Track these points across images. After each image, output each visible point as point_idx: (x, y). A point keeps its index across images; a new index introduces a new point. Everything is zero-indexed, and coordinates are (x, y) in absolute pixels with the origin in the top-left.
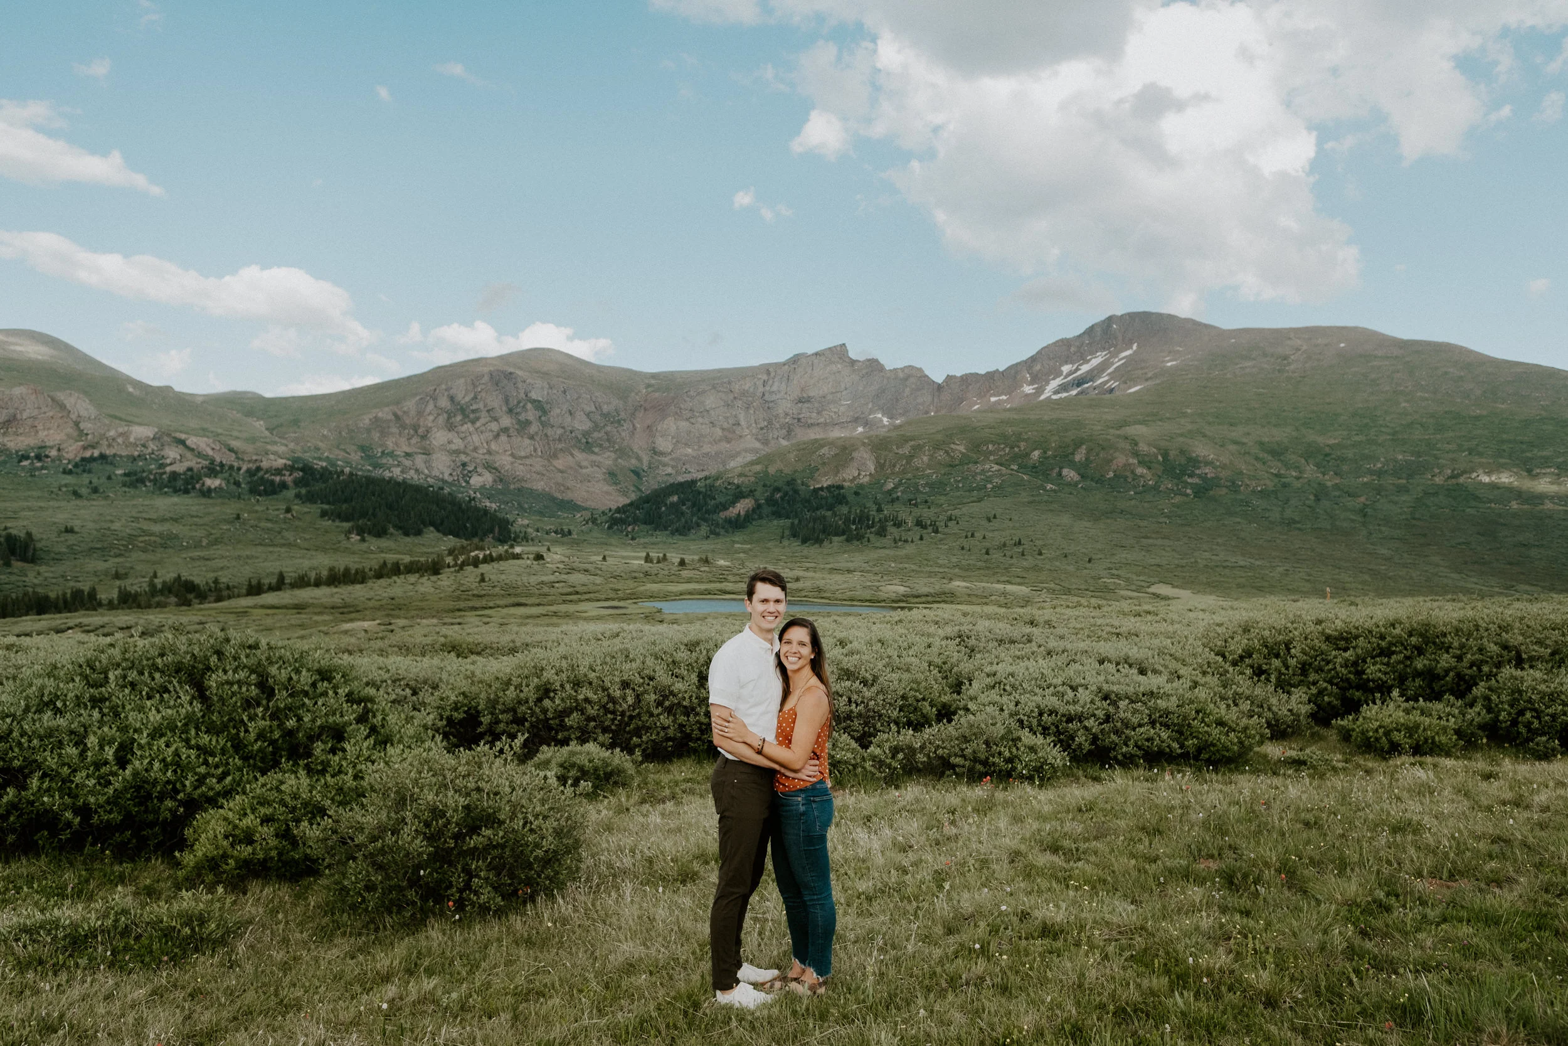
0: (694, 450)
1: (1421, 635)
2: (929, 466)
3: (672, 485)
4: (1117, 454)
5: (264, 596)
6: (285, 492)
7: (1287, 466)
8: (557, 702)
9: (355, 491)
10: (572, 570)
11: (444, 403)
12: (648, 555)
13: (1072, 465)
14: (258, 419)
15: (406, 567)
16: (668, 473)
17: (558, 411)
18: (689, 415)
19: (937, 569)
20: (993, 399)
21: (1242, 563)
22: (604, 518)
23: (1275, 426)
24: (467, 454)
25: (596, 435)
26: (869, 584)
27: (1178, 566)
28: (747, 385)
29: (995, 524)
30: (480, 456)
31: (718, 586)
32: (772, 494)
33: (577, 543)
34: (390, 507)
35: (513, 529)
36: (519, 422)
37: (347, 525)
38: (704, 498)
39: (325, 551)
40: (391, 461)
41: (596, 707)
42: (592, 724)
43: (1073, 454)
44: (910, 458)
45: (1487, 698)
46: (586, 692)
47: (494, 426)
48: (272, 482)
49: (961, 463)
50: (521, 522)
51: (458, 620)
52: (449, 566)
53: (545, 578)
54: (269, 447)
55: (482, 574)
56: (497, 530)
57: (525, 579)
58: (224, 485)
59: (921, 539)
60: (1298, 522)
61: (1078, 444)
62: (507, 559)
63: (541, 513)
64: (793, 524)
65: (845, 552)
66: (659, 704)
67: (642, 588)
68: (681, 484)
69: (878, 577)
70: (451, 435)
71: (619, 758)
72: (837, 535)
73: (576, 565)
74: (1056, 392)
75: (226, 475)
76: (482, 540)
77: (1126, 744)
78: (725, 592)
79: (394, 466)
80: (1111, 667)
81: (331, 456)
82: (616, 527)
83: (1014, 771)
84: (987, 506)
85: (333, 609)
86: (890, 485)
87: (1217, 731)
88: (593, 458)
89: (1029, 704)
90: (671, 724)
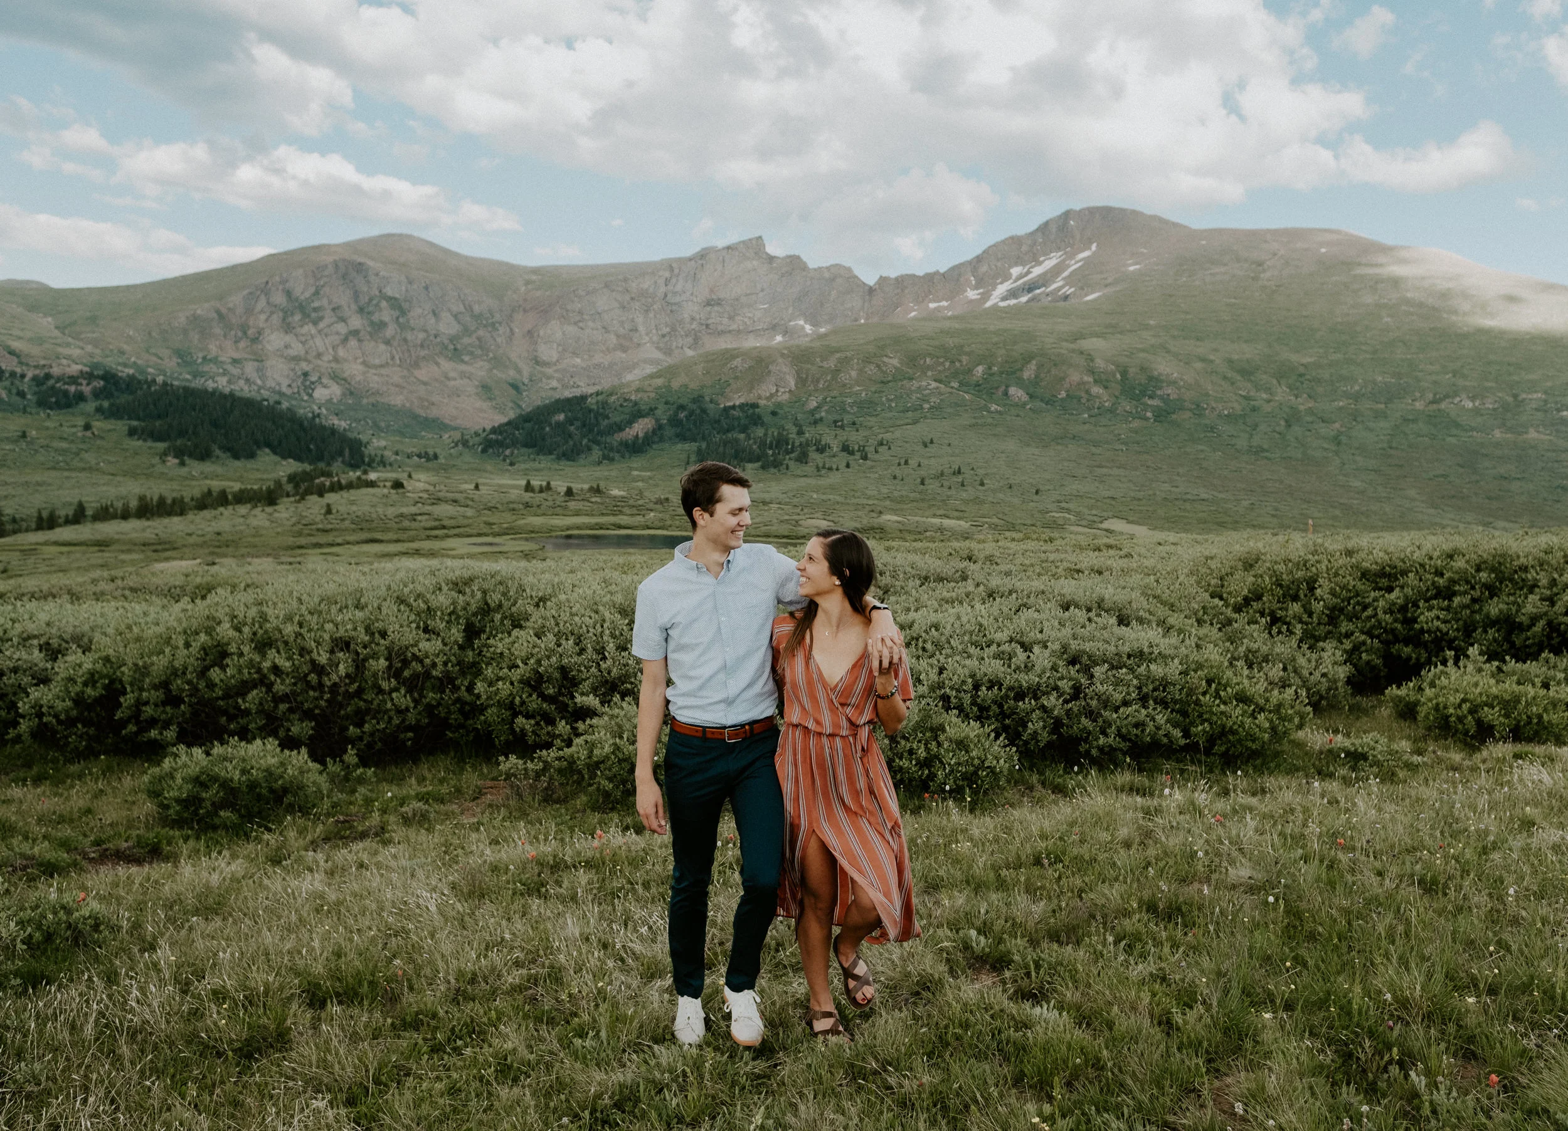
0: (583, 359)
1: (1493, 570)
3: (558, 401)
4: (1070, 371)
5: (58, 530)
6: (82, 405)
7: (1257, 387)
8: (230, 672)
9: (171, 404)
10: (438, 500)
11: (279, 299)
12: (528, 483)
13: (1020, 383)
14: (45, 315)
15: (235, 495)
16: (553, 388)
17: (420, 311)
18: (578, 318)
19: (865, 501)
20: (932, 305)
21: (1205, 496)
22: (477, 440)
23: (1246, 341)
24: (309, 362)
25: (466, 340)
26: (787, 517)
27: (1134, 498)
28: (647, 283)
29: (932, 449)
30: (325, 364)
32: (676, 414)
33: (445, 468)
34: (215, 424)
35: (366, 452)
36: (372, 323)
37: (161, 446)
38: (596, 418)
39: (134, 476)
40: (215, 369)
41: (290, 681)
43: (1021, 370)
44: (837, 372)
47: (342, 328)
48: (66, 393)
49: (895, 379)
50: (377, 444)
51: (298, 559)
52: (288, 495)
53: (404, 510)
54: (60, 350)
55: (328, 505)
56: (347, 452)
57: (380, 510)
59: (848, 466)
60: (1267, 451)
61: (1027, 359)
62: (358, 487)
63: (402, 434)
64: (699, 448)
66: (393, 674)
67: (522, 522)
68: (568, 401)
69: (798, 510)
70: (289, 338)
72: (750, 461)
73: (441, 495)
74: (1004, 299)
75: (7, 383)
76: (329, 464)
77: (1104, 733)
78: (620, 527)
79: (219, 375)
80: (1080, 615)
81: (139, 362)
82: (491, 450)
83: (932, 780)
84: (924, 429)
85: (144, 545)
86: (813, 404)
87: (1238, 711)
88: (463, 367)
89: (960, 670)
90: (412, 705)
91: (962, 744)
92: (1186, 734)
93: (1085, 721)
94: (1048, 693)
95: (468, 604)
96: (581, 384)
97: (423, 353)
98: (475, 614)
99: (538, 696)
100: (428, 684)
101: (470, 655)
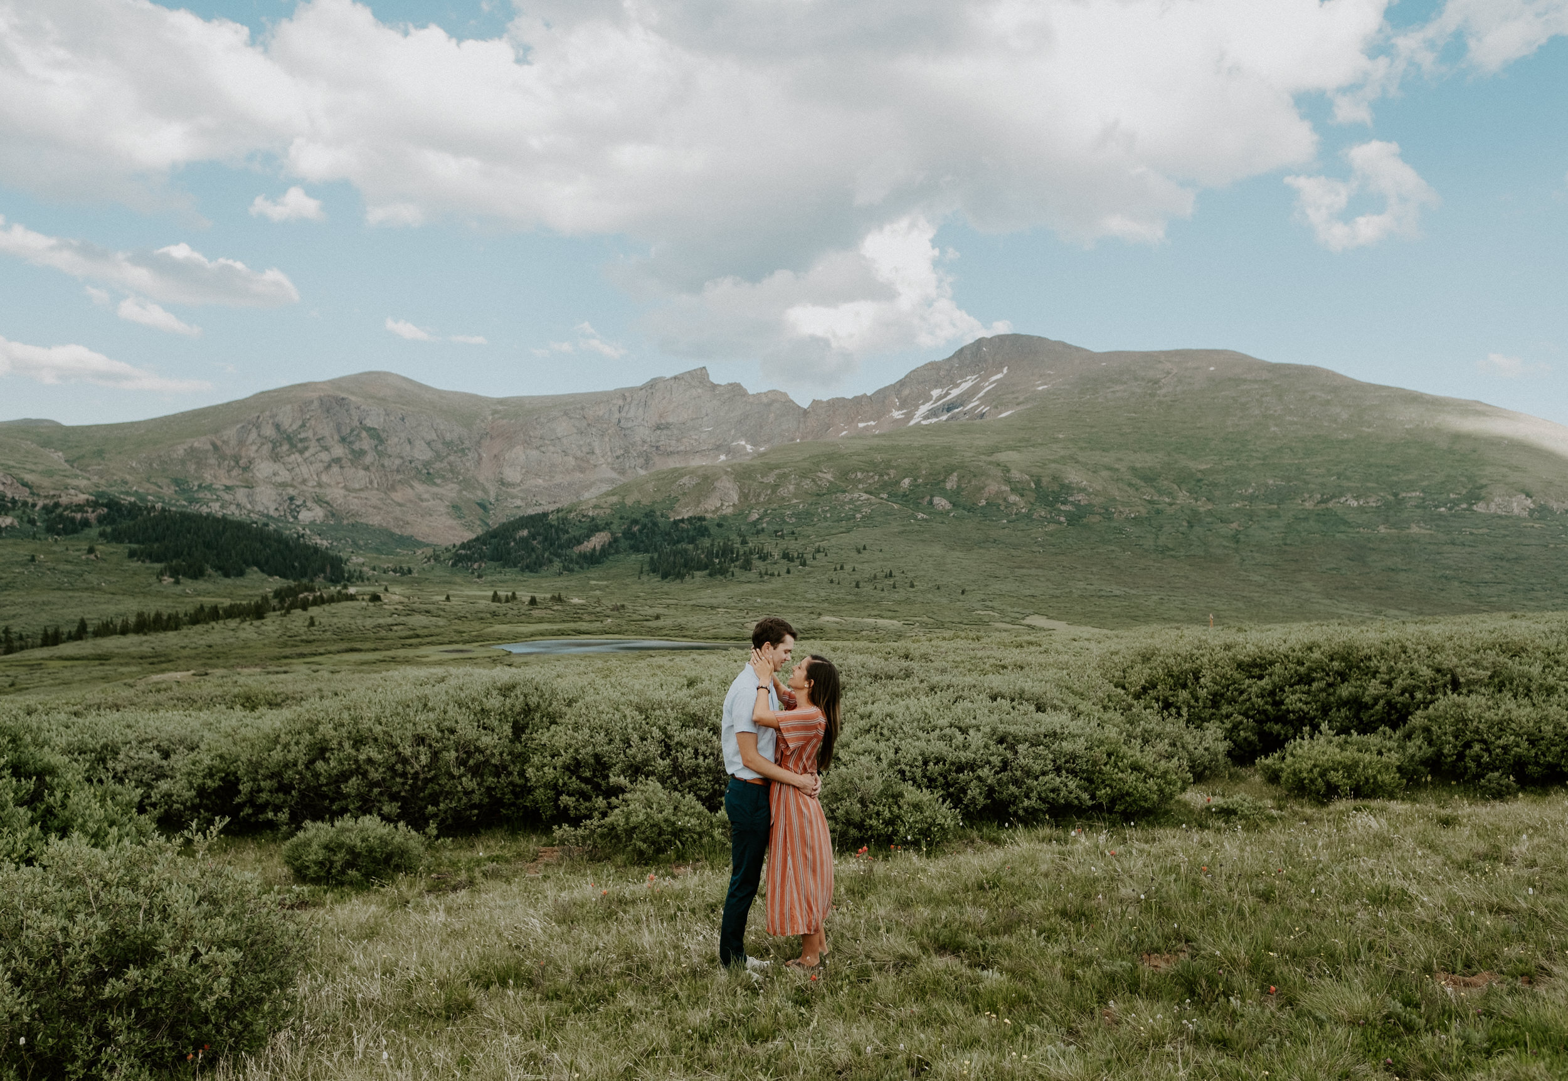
0: (544, 480)
2: (796, 496)
3: (522, 518)
4: (989, 481)
5: (61, 646)
6: (87, 531)
7: (1160, 492)
8: (332, 764)
9: (168, 529)
10: (412, 611)
11: (269, 431)
12: (495, 593)
13: (944, 493)
14: (56, 450)
15: (225, 610)
16: (517, 506)
17: (396, 440)
18: (539, 443)
19: (805, 604)
20: (861, 425)
21: (1118, 593)
22: (448, 555)
23: (1147, 451)
24: (295, 487)
25: (438, 465)
26: (734, 620)
27: (1053, 596)
28: (602, 411)
29: (866, 555)
30: (310, 488)
31: (572, 625)
32: (630, 528)
33: (418, 582)
34: (208, 545)
35: (346, 568)
36: (353, 451)
37: (158, 566)
38: (557, 532)
39: (133, 595)
40: (209, 496)
41: (381, 770)
42: (376, 790)
43: (944, 481)
44: (775, 487)
45: (1427, 730)
46: (369, 752)
47: (325, 456)
48: (73, 520)
49: (830, 492)
50: (356, 561)
51: (284, 669)
52: (274, 610)
53: (381, 621)
54: (69, 481)
55: (312, 618)
56: (328, 569)
57: (359, 622)
58: (16, 523)
59: (788, 572)
60: (1172, 550)
61: (949, 471)
62: (339, 601)
63: (378, 550)
64: (652, 558)
65: (708, 587)
66: (461, 762)
67: (490, 630)
68: (531, 517)
69: (744, 614)
70: (276, 467)
71: (403, 835)
72: (698, 569)
73: (415, 606)
74: (926, 418)
75: (19, 512)
76: (312, 581)
77: (1028, 797)
79: (213, 501)
80: (1005, 704)
81: (141, 491)
82: (460, 564)
83: (896, 835)
84: (856, 537)
85: (141, 658)
86: (755, 516)
87: (1133, 777)
88: (435, 489)
89: (912, 750)
91: (917, 807)
92: (1093, 797)
93: (1013, 788)
94: (982, 767)
95: (513, 706)
96: (544, 502)
97: (399, 477)
98: (519, 714)
99: (577, 778)
101: (519, 748)
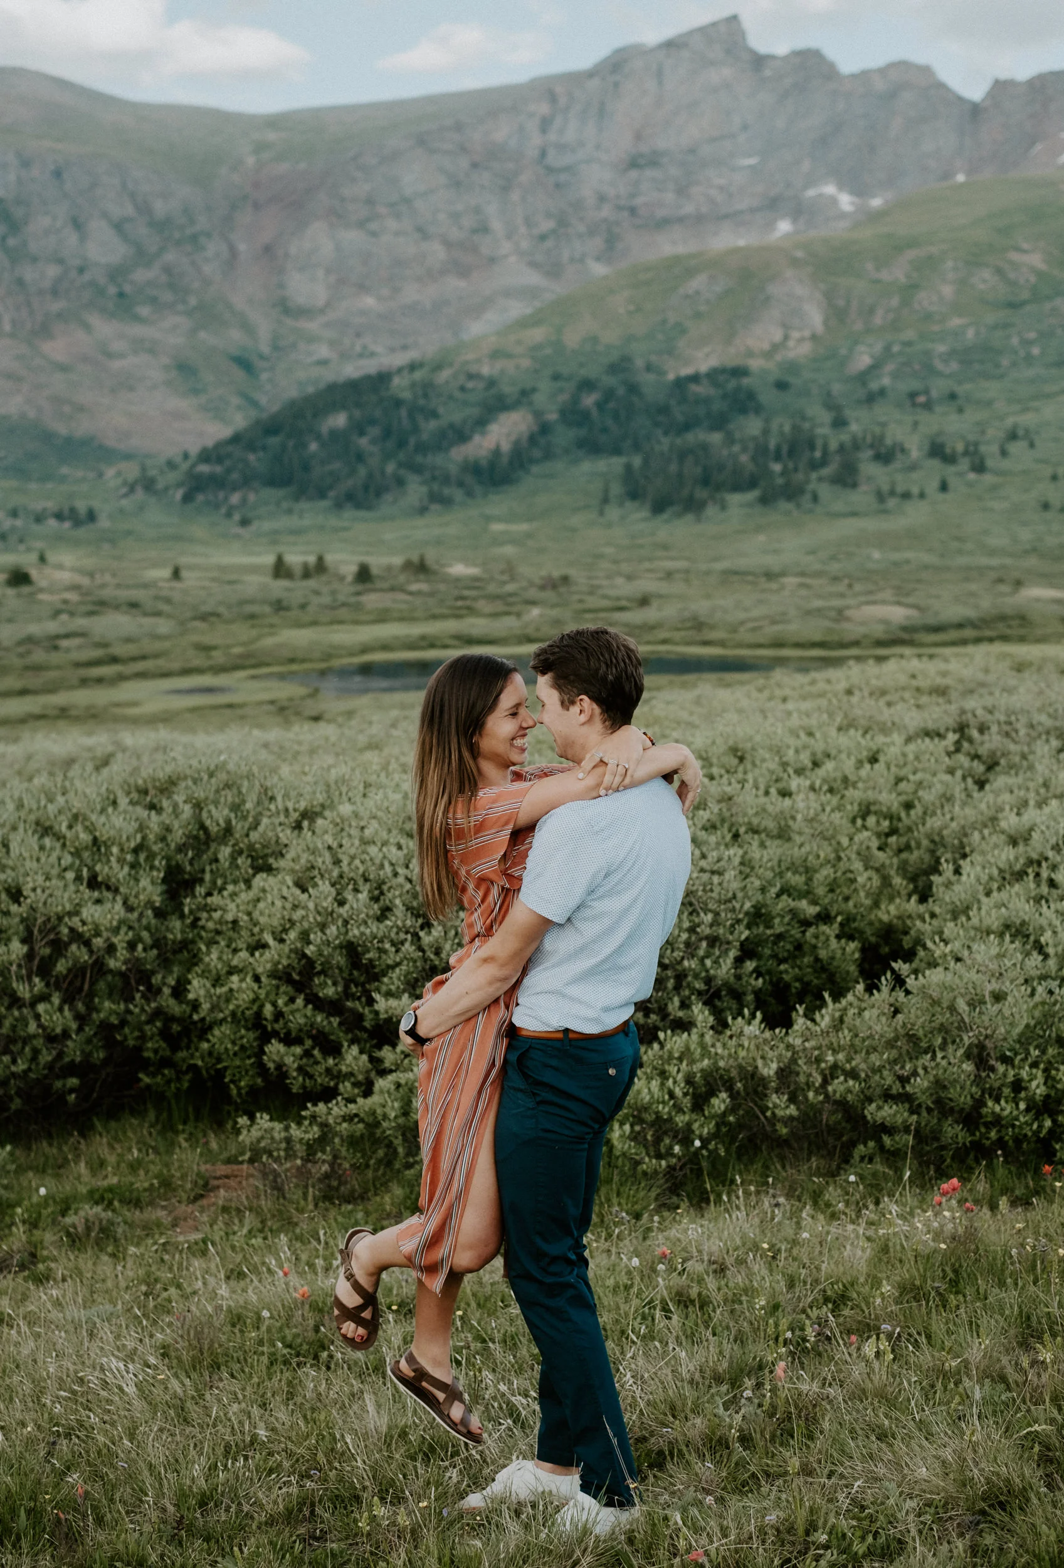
0: (379, 298)
2: (957, 309)
3: (332, 388)
10: (101, 606)
12: (280, 559)
16: (321, 360)
17: (46, 220)
18: (364, 213)
19: (984, 561)
22: (172, 477)
26: (818, 603)
28: (502, 132)
31: (451, 626)
32: (575, 400)
33: (111, 539)
38: (411, 416)
44: (910, 289)
49: (1036, 297)
53: (34, 629)
59: (944, 487)
64: (628, 468)
65: (758, 529)
66: (37, 968)
67: (269, 642)
68: (353, 385)
69: (841, 587)
72: (737, 488)
73: (107, 593)
78: (470, 641)
82: (200, 498)
86: (863, 360)
88: (137, 330)
90: (74, 1026)
95: (168, 829)
96: (379, 349)
97: (56, 306)
98: (181, 849)
99: (307, 1001)
100: (102, 985)
101: (176, 929)
